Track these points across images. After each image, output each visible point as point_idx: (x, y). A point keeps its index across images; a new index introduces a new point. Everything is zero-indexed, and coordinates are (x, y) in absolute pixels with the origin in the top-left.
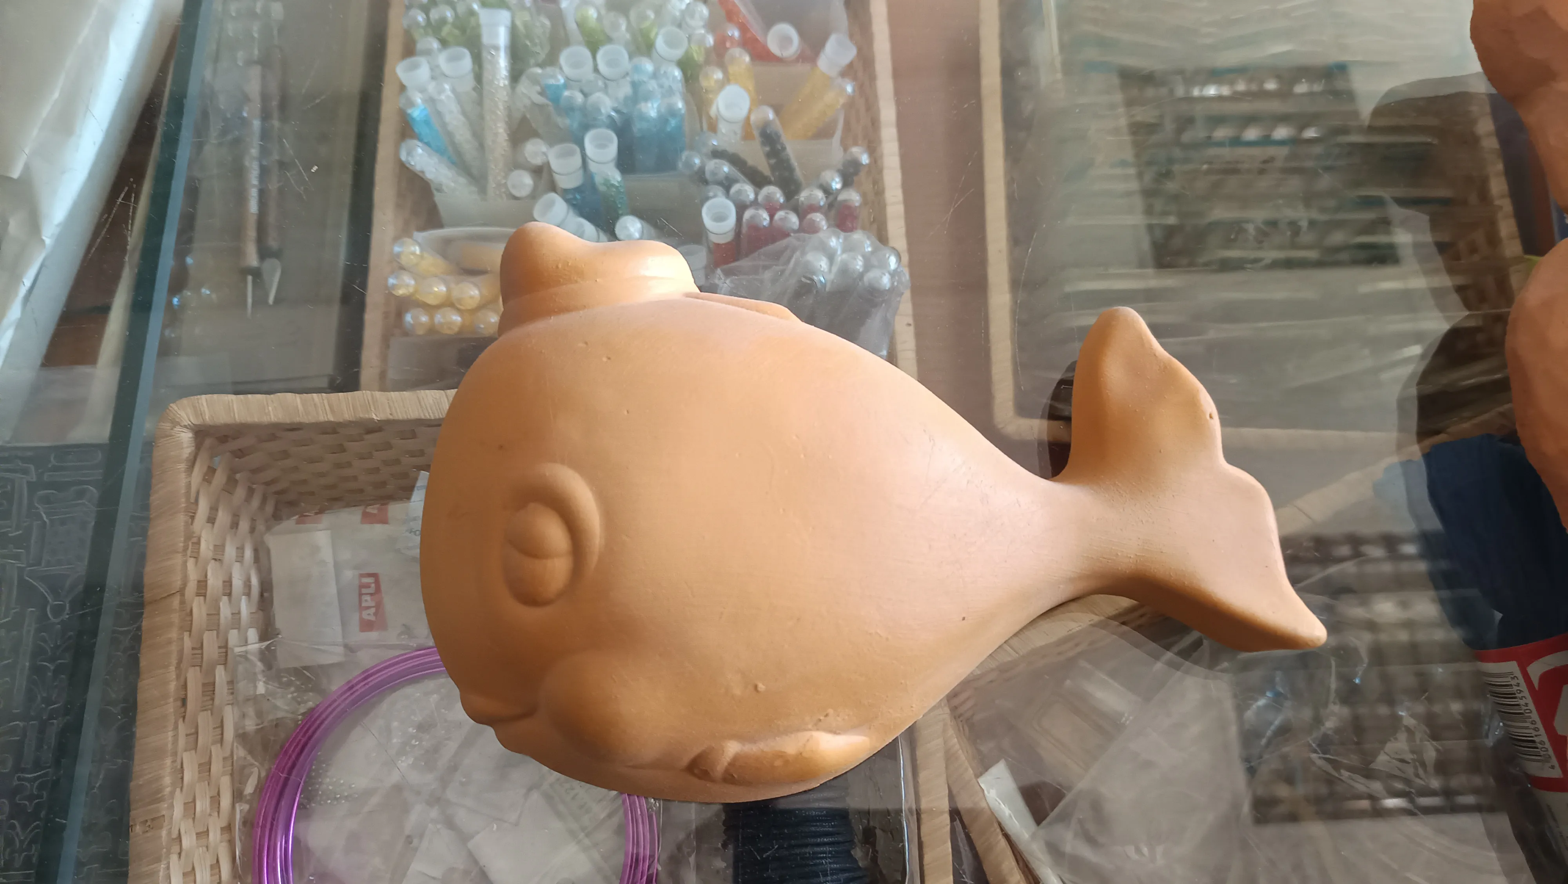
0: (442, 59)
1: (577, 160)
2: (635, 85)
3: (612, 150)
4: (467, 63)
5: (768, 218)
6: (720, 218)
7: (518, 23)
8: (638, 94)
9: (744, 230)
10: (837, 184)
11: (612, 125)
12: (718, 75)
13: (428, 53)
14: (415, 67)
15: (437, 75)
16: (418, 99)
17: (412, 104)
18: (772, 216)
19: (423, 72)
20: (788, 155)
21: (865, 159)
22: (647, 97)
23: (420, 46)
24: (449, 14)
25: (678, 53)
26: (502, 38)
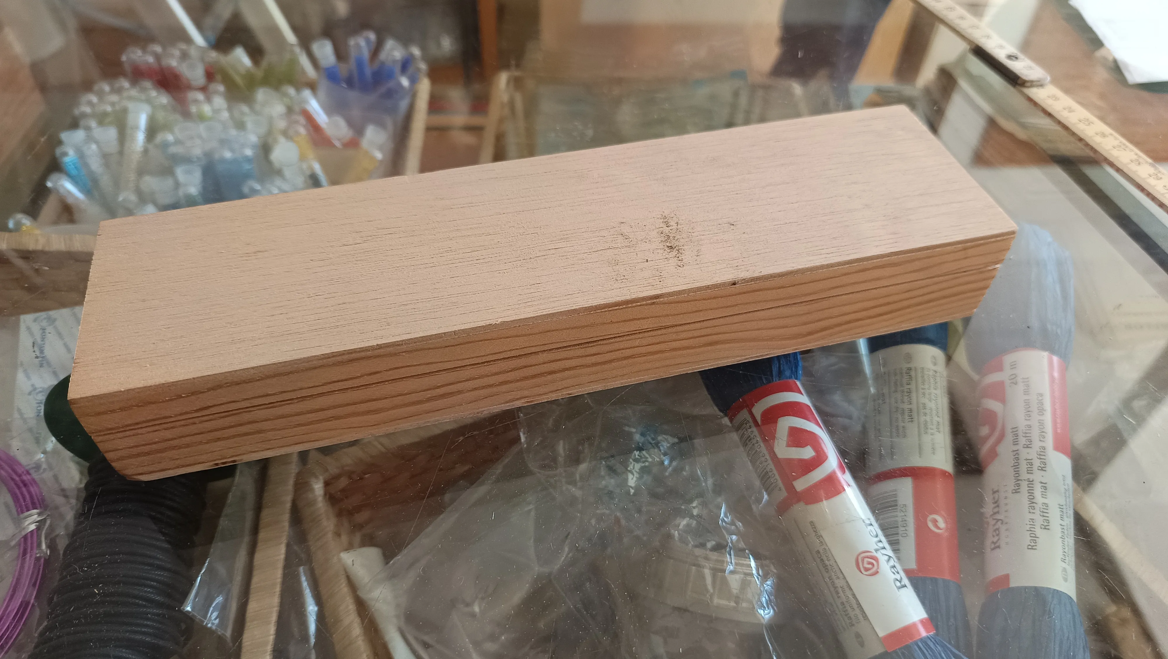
0: (98, 132)
1: (171, 185)
2: (222, 142)
3: (198, 178)
4: (114, 135)
8: (221, 146)
11: (199, 163)
13: (88, 129)
14: (75, 134)
15: (89, 138)
16: (71, 152)
17: (65, 154)
22: (229, 148)
23: (83, 125)
24: (109, 109)
26: (143, 120)
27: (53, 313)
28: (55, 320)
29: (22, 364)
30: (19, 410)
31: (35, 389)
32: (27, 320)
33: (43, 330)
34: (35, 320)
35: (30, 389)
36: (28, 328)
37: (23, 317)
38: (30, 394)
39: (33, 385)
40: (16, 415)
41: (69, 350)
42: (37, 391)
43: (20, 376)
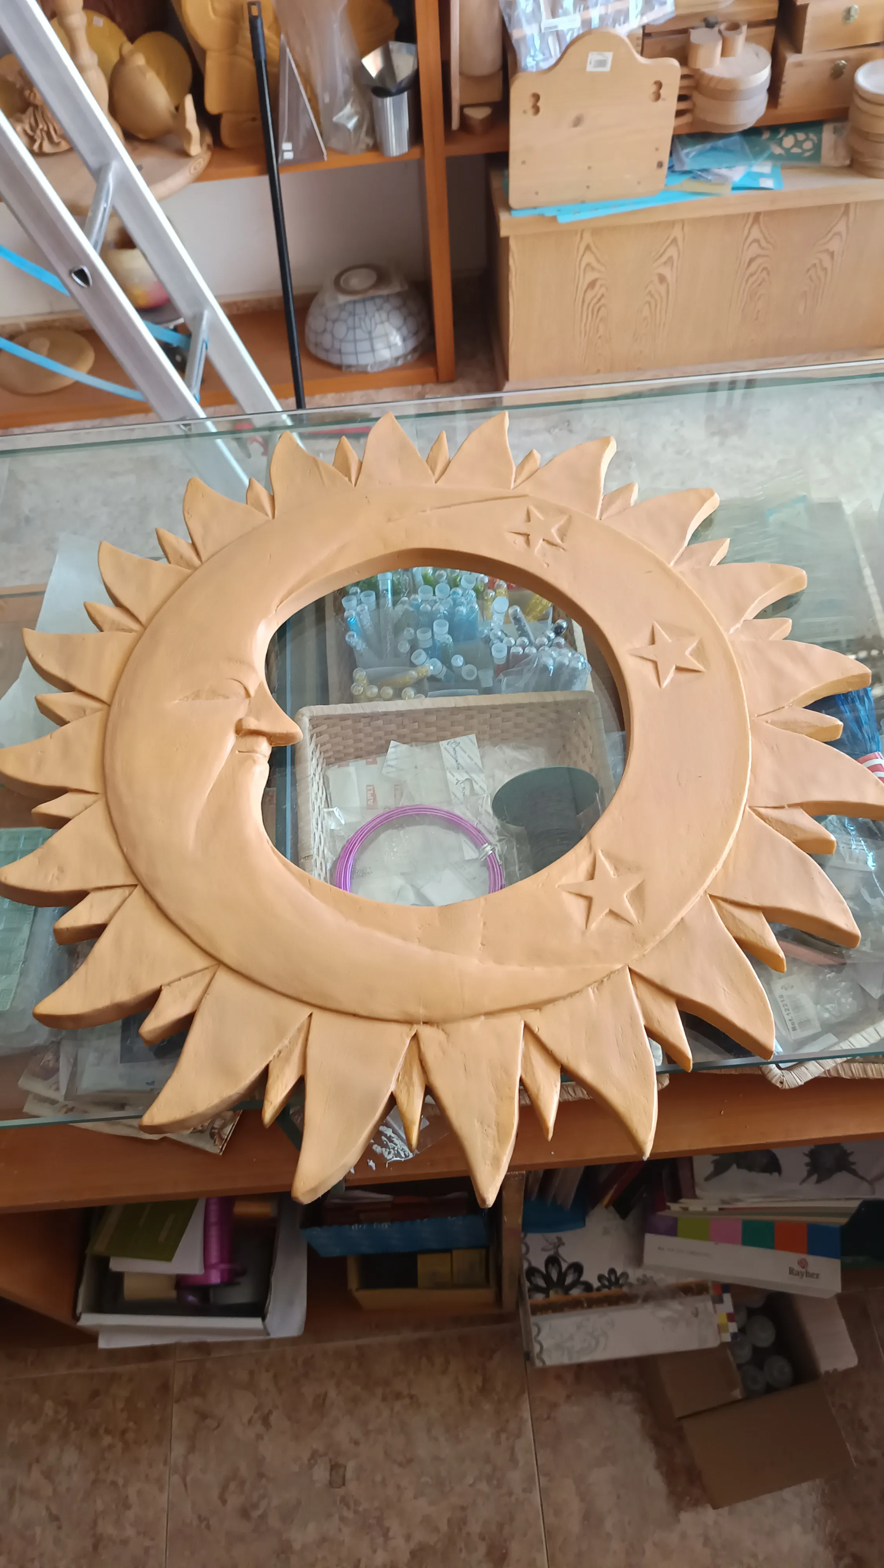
0: (362, 596)
1: (429, 634)
2: (454, 600)
3: (446, 628)
4: (373, 597)
5: (522, 651)
6: (500, 651)
7: (394, 579)
8: (456, 604)
9: (511, 658)
10: (552, 635)
11: (446, 617)
12: (492, 593)
13: (356, 594)
14: (349, 601)
15: (360, 602)
18: (524, 651)
19: (354, 602)
20: (527, 629)
21: (565, 625)
22: (461, 604)
23: (350, 592)
25: (473, 586)
27: (458, 739)
28: (459, 743)
29: (447, 769)
30: (453, 793)
31: (459, 781)
32: (443, 743)
33: (454, 749)
34: (448, 744)
35: (457, 781)
36: (445, 748)
37: (441, 743)
38: (457, 784)
39: (457, 779)
40: (453, 797)
41: (472, 760)
42: (460, 782)
43: (449, 775)
